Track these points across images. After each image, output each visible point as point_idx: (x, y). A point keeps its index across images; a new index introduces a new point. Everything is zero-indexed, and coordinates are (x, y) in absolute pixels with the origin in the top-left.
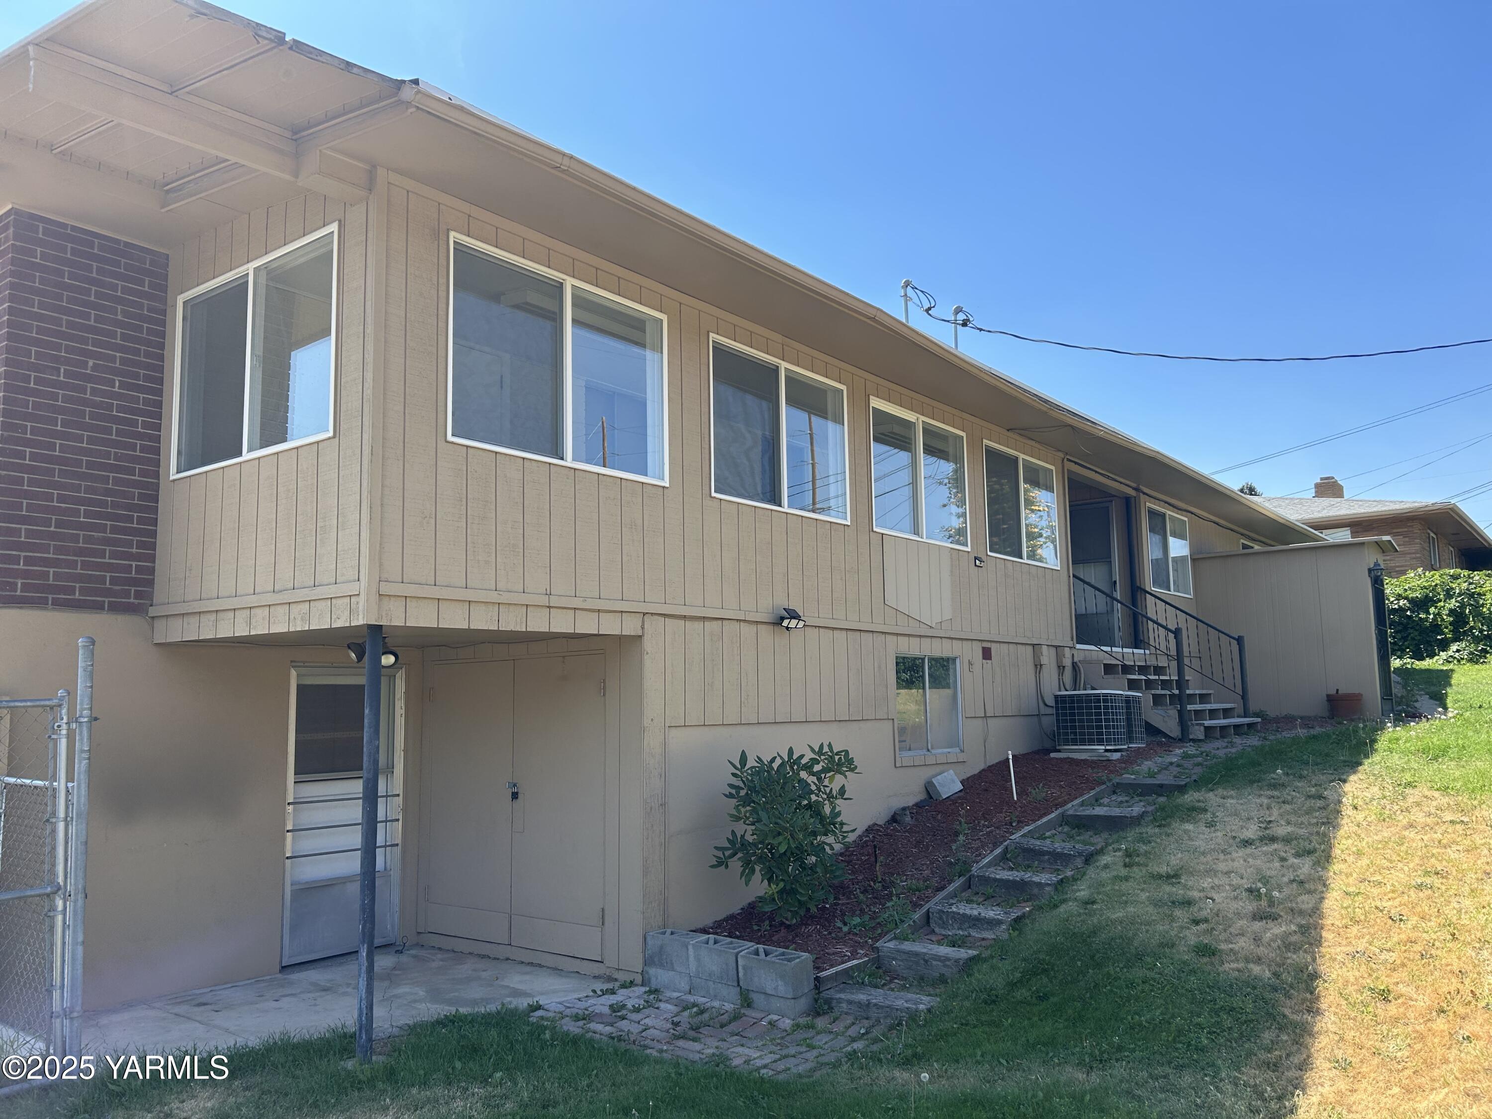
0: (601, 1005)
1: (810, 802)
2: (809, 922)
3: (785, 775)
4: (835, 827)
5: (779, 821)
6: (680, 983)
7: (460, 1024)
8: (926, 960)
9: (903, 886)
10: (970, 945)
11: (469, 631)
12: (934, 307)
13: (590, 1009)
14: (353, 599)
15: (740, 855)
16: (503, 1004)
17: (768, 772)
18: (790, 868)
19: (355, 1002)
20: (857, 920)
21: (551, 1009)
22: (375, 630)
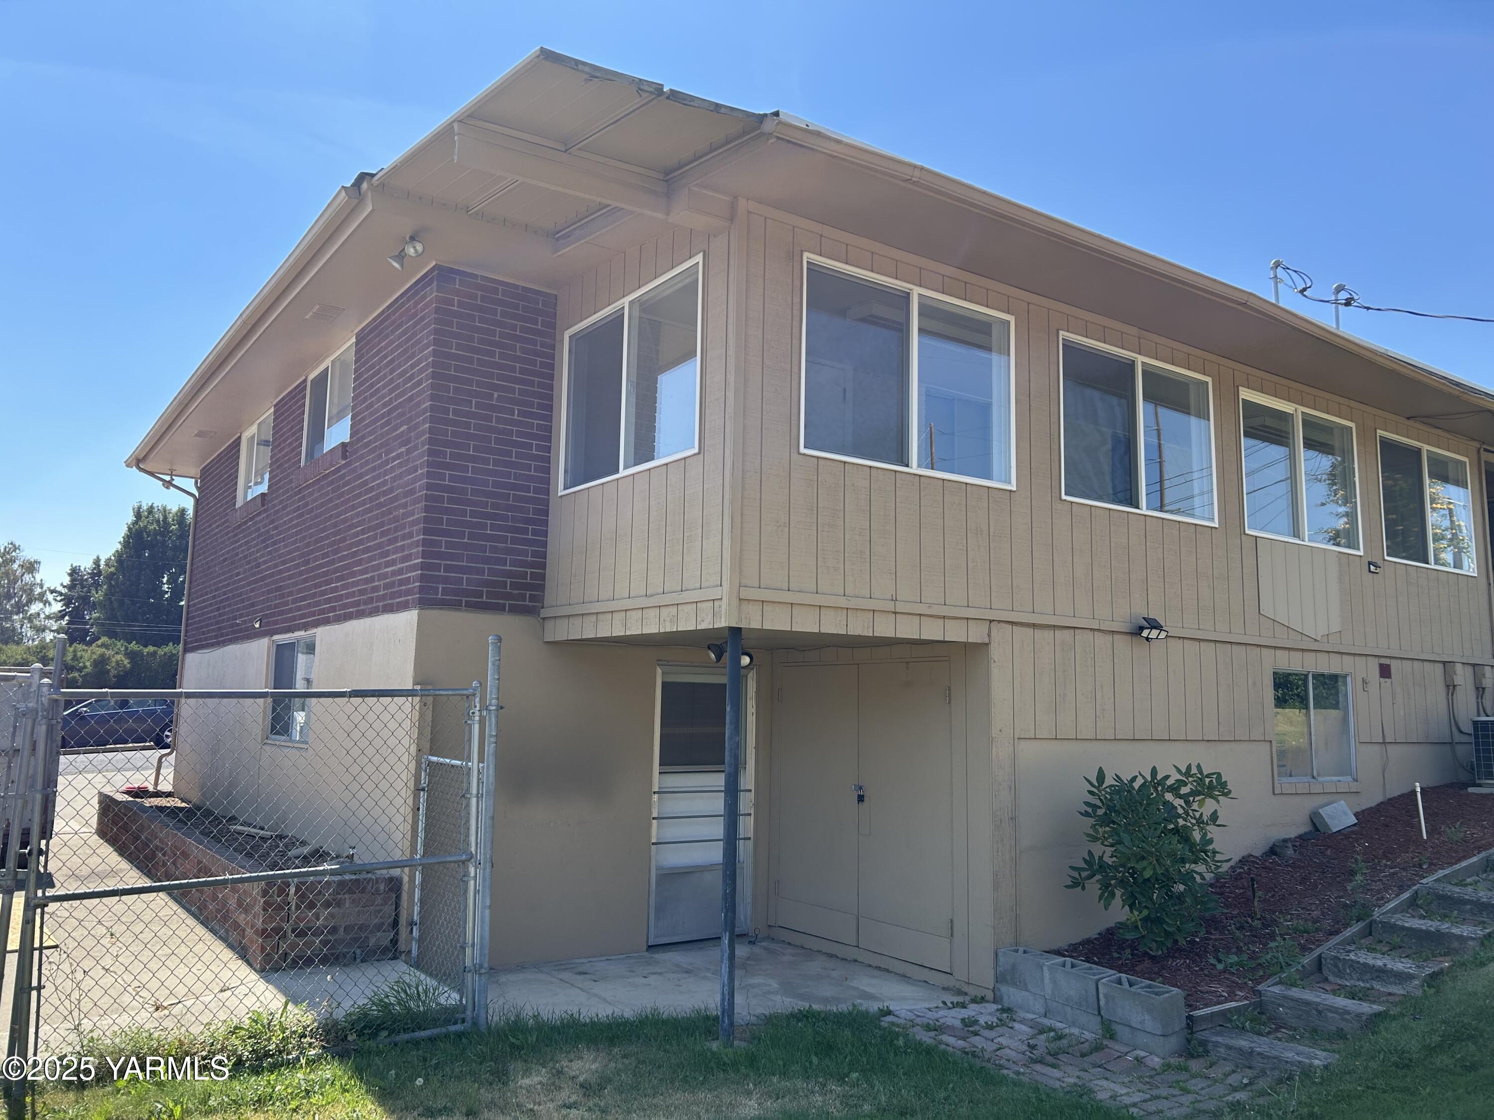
0: (953, 1017)
1: (1177, 827)
2: (1177, 955)
3: (1149, 796)
4: (1207, 856)
5: (1144, 845)
6: (1034, 1005)
7: (814, 1020)
8: (1320, 1011)
9: (1288, 925)
10: (1374, 999)
11: (820, 634)
12: (1310, 287)
13: (940, 1020)
14: (716, 603)
15: (1098, 877)
16: (854, 1006)
17: (1128, 791)
18: (1155, 895)
19: (718, 987)
20: (1234, 958)
21: (902, 1016)
22: (736, 632)
